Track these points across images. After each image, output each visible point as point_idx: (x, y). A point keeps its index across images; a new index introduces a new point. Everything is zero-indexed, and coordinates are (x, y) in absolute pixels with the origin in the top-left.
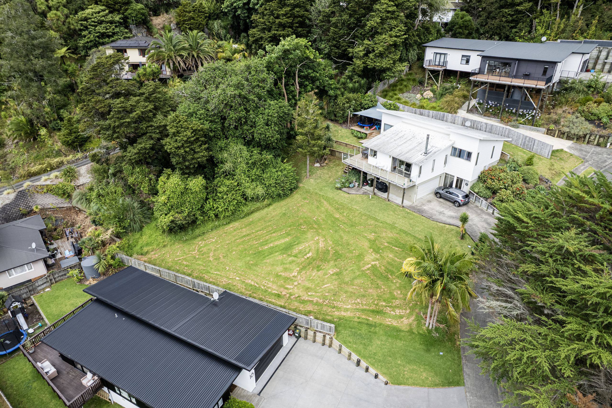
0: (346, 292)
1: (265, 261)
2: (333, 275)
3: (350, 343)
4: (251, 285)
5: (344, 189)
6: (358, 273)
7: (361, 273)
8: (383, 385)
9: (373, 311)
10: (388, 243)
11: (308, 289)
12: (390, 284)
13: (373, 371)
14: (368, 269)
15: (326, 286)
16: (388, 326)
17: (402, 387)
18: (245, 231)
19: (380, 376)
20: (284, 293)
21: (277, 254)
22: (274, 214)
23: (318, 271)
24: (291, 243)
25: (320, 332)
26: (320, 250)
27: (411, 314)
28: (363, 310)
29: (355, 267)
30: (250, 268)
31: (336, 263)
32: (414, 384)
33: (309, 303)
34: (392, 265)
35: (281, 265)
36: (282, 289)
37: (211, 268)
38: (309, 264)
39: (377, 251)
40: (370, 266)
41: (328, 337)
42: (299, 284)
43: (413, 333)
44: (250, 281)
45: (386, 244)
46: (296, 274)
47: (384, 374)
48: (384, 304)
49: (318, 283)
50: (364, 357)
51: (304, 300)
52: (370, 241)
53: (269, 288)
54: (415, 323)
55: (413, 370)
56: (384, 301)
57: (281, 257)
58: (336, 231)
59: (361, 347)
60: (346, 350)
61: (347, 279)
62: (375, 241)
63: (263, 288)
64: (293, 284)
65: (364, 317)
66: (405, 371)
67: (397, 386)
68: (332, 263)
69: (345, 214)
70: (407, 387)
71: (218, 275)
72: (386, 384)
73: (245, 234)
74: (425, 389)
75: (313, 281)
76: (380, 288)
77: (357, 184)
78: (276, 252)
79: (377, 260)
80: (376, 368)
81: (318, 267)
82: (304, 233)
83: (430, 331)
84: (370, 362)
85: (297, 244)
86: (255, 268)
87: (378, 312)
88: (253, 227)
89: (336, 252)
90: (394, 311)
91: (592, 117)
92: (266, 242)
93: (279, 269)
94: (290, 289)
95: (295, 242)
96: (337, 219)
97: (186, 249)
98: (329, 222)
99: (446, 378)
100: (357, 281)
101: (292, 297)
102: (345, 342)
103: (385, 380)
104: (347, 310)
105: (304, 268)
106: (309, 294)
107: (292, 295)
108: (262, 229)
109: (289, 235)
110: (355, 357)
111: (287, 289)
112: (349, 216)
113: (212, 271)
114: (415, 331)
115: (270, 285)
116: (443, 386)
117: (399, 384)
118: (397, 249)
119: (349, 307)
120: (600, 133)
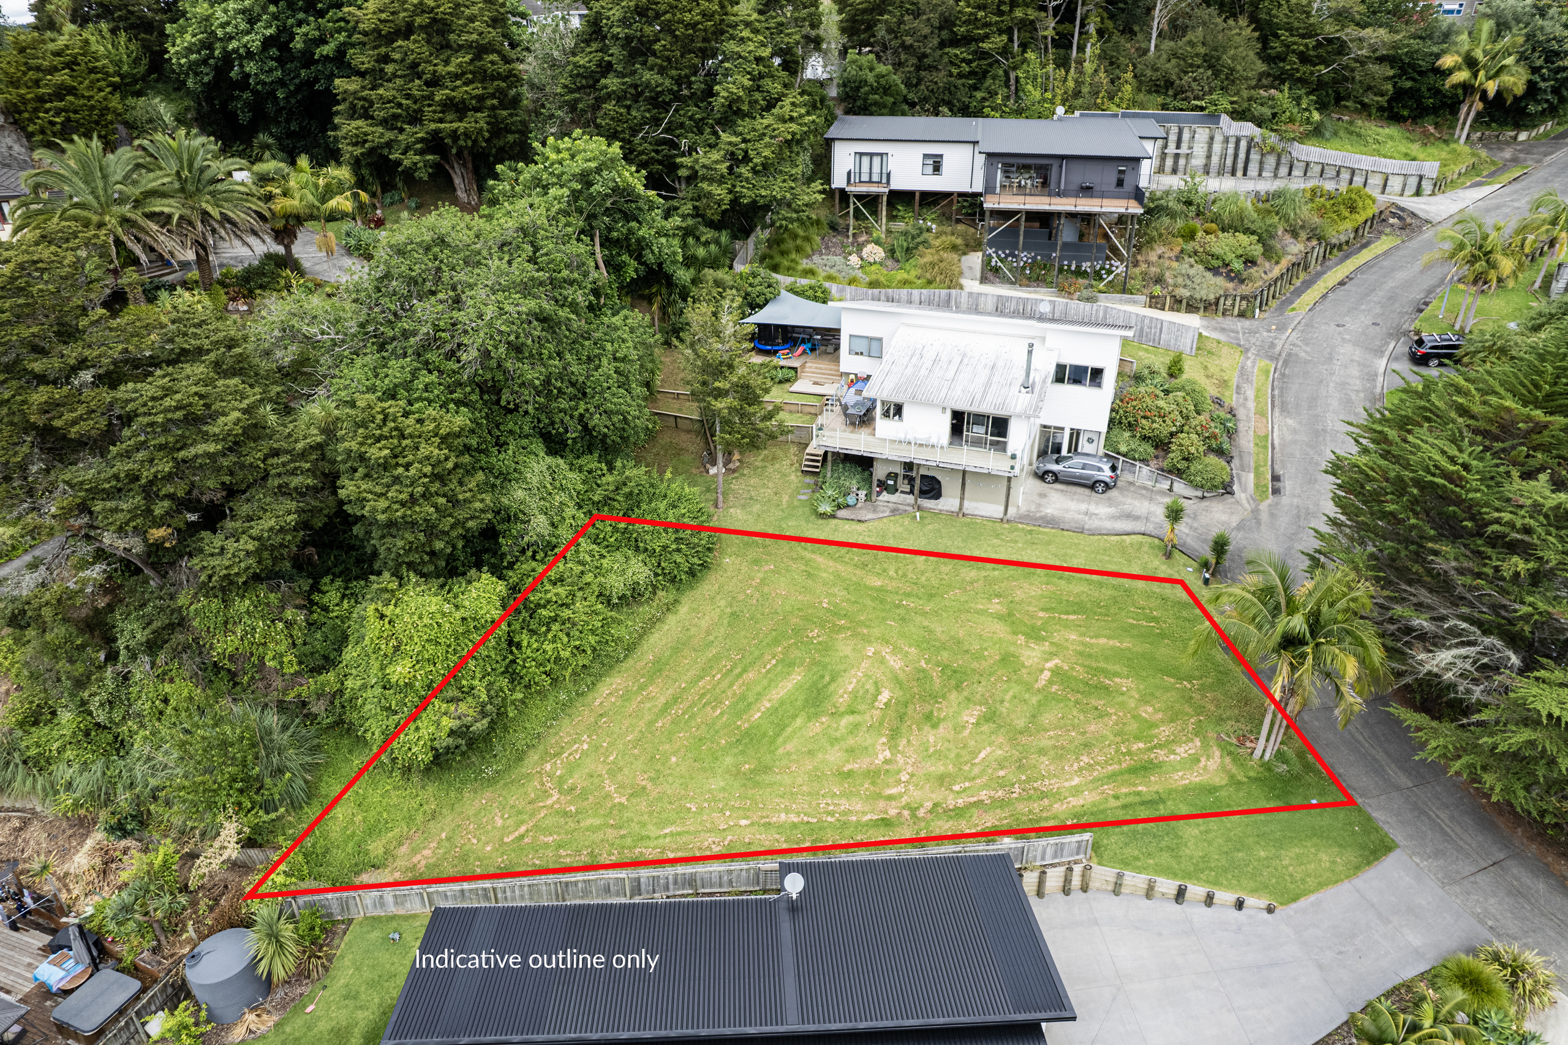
0: (1042, 752)
1: (780, 751)
2: (978, 724)
3: (1137, 859)
4: (794, 826)
5: (841, 513)
6: (1034, 700)
7: (1040, 697)
8: (1265, 915)
9: (1133, 771)
10: (1043, 610)
11: (942, 780)
12: (1120, 699)
13: (1225, 896)
14: (1051, 682)
15: (982, 755)
16: (1186, 789)
17: (1303, 903)
18: (660, 693)
19: (1250, 901)
20: (893, 812)
21: (799, 721)
22: (704, 624)
23: (934, 726)
24: (815, 684)
25: (1053, 865)
26: (902, 676)
27: (1205, 745)
28: (1112, 777)
29: (1015, 689)
30: (757, 785)
31: (965, 693)
32: (1321, 885)
33: (974, 811)
34: (1090, 656)
35: (832, 745)
36: (881, 804)
37: (643, 825)
38: (901, 718)
39: (1034, 634)
40: (1047, 675)
41: (1078, 869)
42: (912, 775)
43: (1239, 783)
44: (783, 816)
45: (1041, 614)
46: (888, 754)
47: (1254, 891)
48: (1141, 745)
49: (958, 756)
50: (1188, 876)
51: (956, 808)
52: (1000, 618)
53: (845, 813)
54: (1228, 760)
55: (1298, 856)
56: (1138, 739)
57: (815, 728)
58: (903, 619)
59: (1165, 858)
60: (1135, 880)
61: (1021, 723)
62: (1010, 614)
63: (829, 819)
64: (899, 782)
65: (1124, 790)
66: (1286, 867)
67: (1294, 906)
68: (953, 696)
69: (892, 573)
70: (1312, 898)
71: (679, 834)
72: (1270, 910)
73: (663, 700)
74: (1346, 886)
75: (939, 755)
76: (1109, 715)
77: (862, 494)
78: (794, 717)
79: (1053, 655)
80: (1229, 887)
81: (928, 717)
82: (826, 648)
83: (1267, 767)
84: (1208, 882)
85: (833, 679)
86: (767, 778)
87: (1145, 768)
88: (673, 675)
89: (946, 667)
90: (1174, 752)
91: (1216, 263)
92: (744, 704)
93: (834, 756)
94: (901, 795)
95: (822, 677)
96: (880, 590)
97: (515, 798)
98: (868, 602)
99: (1363, 847)
100: (1047, 718)
101: (921, 813)
102: (1126, 863)
103: (1263, 903)
104: (1076, 791)
105: (894, 734)
106: (956, 788)
107: (918, 808)
108: (705, 671)
109: (791, 664)
110: (1167, 886)
111: (890, 798)
112: (905, 575)
113: (652, 831)
114: (1241, 777)
115: (844, 804)
116: (1369, 863)
117: (1295, 899)
118: (1072, 617)
119: (1076, 781)
120: (1239, 292)
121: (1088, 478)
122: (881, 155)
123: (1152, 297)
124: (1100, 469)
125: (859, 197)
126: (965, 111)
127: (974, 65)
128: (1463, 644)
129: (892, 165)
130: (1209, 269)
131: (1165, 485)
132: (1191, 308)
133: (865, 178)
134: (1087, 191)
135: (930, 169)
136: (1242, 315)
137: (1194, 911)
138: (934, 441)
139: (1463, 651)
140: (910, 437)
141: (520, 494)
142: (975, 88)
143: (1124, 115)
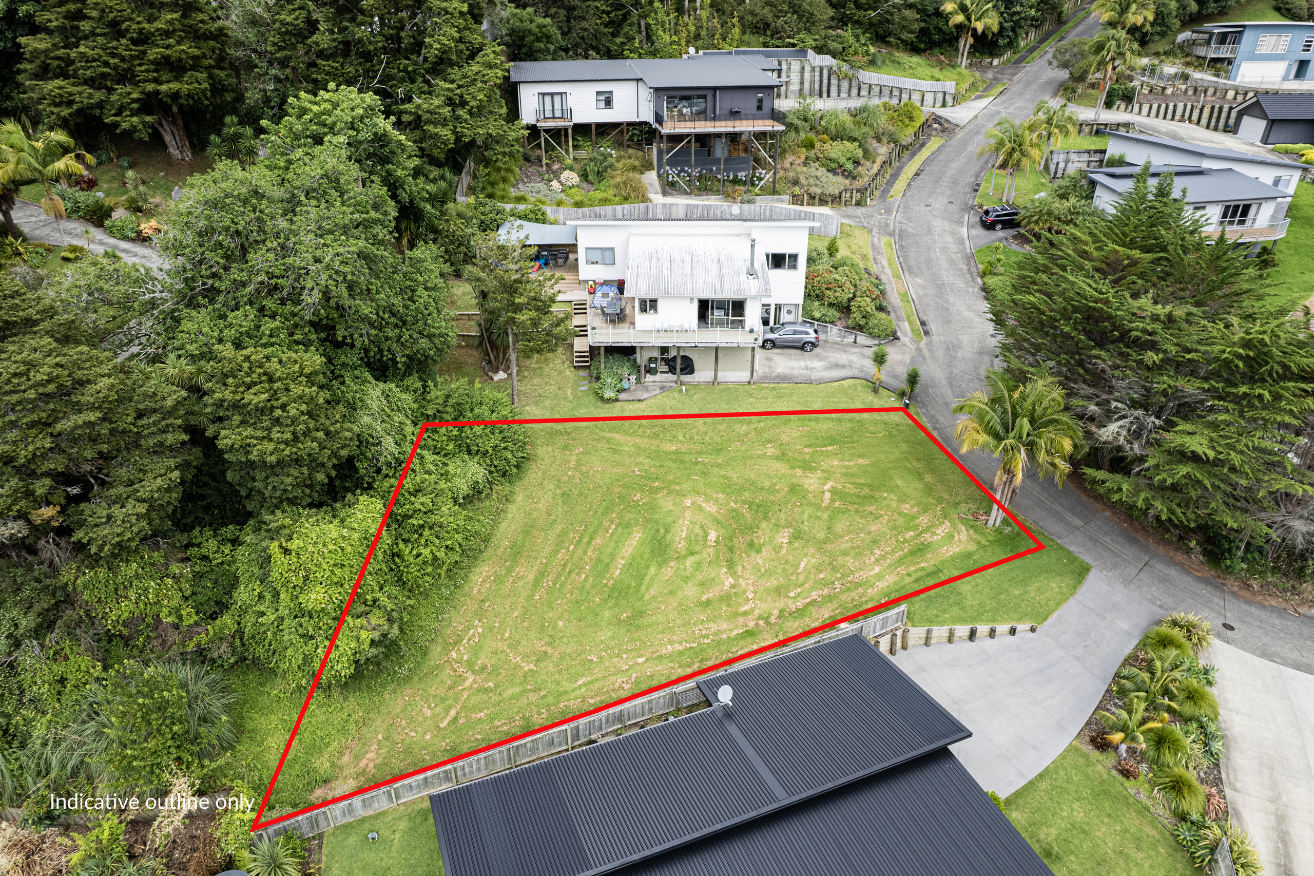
0: (845, 553)
1: (647, 597)
2: (790, 543)
3: (937, 616)
4: (681, 653)
5: (622, 396)
6: (825, 516)
7: (829, 513)
8: (1031, 634)
9: (913, 553)
10: (806, 446)
11: (779, 591)
12: (885, 503)
13: (1002, 628)
14: (833, 500)
15: (802, 565)
16: (953, 558)
17: (1052, 619)
18: (527, 572)
19: (1020, 627)
20: (751, 624)
21: (653, 570)
22: (541, 506)
23: (758, 551)
24: (654, 537)
25: (881, 635)
26: (719, 517)
27: (953, 525)
28: (900, 561)
29: (808, 511)
30: (639, 628)
31: (773, 521)
32: (1058, 604)
33: (811, 608)
34: (853, 475)
35: (686, 582)
36: (741, 620)
37: (558, 683)
38: (731, 550)
39: (807, 466)
40: (827, 495)
41: (899, 633)
42: (755, 593)
43: (985, 546)
44: (669, 647)
45: (806, 450)
46: (731, 580)
47: (1020, 620)
48: (912, 533)
49: (784, 570)
50: (974, 619)
51: (798, 610)
52: (777, 458)
53: (716, 634)
54: (971, 531)
55: (1039, 588)
56: (908, 529)
57: (668, 572)
58: (703, 473)
59: (955, 611)
60: (939, 632)
61: (822, 535)
62: (783, 454)
63: (706, 641)
64: (748, 600)
65: (912, 569)
66: (1033, 598)
67: (1046, 623)
68: (764, 525)
69: (681, 438)
70: (1055, 615)
71: (590, 683)
72: (1033, 630)
73: (531, 577)
74: (1072, 602)
75: (769, 573)
76: (881, 516)
77: (633, 378)
78: (648, 567)
79: (827, 479)
80: (1004, 621)
81: (751, 545)
82: (652, 507)
83: (999, 531)
84: (988, 621)
85: (667, 531)
86: (644, 621)
87: (920, 550)
88: (534, 554)
89: (751, 504)
90: (935, 534)
91: (833, 165)
92: (602, 567)
93: (690, 591)
94: (753, 610)
95: (658, 530)
96: (676, 452)
97: (435, 688)
98: (671, 464)
99: (1073, 572)
100: (839, 527)
101: (773, 620)
102: (931, 621)
103: (1028, 626)
104: (879, 577)
105: (731, 564)
106: (792, 594)
107: (769, 617)
108: (559, 543)
109: (628, 525)
110: (962, 631)
111: (745, 614)
112: (692, 438)
113: (567, 686)
114: (984, 542)
115: (714, 627)
116: (1080, 582)
117: (1046, 619)
118: (829, 448)
119: (877, 569)
120: (854, 187)
121: (798, 341)
122: (561, 94)
123: (794, 196)
124: (807, 333)
125: (547, 131)
126: (610, 55)
127: (612, 15)
128: (1120, 418)
129: (571, 102)
130: (829, 171)
131: (851, 339)
132: (823, 202)
133: (549, 114)
134: (734, 115)
135: (602, 104)
136: (858, 204)
137: (983, 643)
138: (686, 326)
139: (1121, 423)
140: (666, 326)
141: (366, 419)
142: (614, 35)
143: (737, 53)
